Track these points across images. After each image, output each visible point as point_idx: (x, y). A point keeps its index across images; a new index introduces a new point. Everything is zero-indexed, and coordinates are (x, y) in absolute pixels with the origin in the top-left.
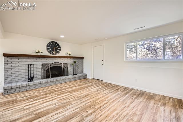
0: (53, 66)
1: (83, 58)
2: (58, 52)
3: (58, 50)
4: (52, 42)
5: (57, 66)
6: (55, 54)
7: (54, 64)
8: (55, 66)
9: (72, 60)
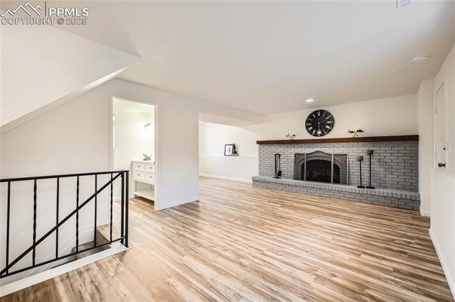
0: (312, 159)
1: (415, 138)
2: (326, 129)
3: (327, 127)
4: (315, 113)
5: (320, 159)
6: (321, 135)
7: (313, 155)
8: (317, 158)
9: (363, 146)
